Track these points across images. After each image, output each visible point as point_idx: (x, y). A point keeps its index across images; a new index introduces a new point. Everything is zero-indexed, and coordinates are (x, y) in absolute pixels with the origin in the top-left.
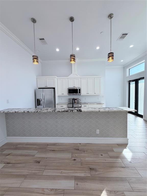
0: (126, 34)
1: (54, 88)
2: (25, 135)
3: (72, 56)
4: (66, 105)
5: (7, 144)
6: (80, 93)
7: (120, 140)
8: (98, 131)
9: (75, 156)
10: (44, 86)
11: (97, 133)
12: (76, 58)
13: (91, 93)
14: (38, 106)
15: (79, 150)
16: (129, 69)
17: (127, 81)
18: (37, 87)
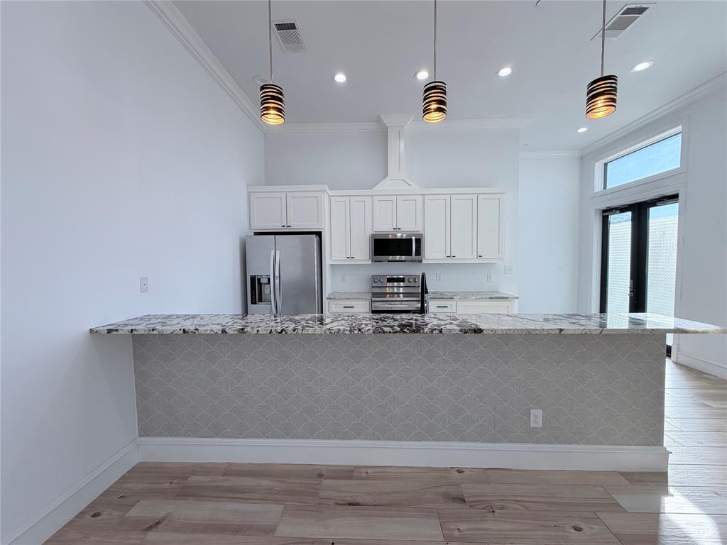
0: (641, 11)
1: (319, 234)
2: (217, 432)
3: (434, 88)
4: (367, 303)
5: (141, 471)
6: (418, 253)
7: (632, 457)
8: (537, 418)
9: (457, 533)
10: (277, 227)
11: (532, 425)
12: (448, 99)
13: (464, 254)
14: (255, 303)
15: (463, 501)
16: (606, 165)
17: (596, 210)
18: (250, 227)
